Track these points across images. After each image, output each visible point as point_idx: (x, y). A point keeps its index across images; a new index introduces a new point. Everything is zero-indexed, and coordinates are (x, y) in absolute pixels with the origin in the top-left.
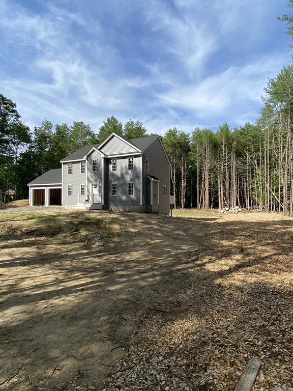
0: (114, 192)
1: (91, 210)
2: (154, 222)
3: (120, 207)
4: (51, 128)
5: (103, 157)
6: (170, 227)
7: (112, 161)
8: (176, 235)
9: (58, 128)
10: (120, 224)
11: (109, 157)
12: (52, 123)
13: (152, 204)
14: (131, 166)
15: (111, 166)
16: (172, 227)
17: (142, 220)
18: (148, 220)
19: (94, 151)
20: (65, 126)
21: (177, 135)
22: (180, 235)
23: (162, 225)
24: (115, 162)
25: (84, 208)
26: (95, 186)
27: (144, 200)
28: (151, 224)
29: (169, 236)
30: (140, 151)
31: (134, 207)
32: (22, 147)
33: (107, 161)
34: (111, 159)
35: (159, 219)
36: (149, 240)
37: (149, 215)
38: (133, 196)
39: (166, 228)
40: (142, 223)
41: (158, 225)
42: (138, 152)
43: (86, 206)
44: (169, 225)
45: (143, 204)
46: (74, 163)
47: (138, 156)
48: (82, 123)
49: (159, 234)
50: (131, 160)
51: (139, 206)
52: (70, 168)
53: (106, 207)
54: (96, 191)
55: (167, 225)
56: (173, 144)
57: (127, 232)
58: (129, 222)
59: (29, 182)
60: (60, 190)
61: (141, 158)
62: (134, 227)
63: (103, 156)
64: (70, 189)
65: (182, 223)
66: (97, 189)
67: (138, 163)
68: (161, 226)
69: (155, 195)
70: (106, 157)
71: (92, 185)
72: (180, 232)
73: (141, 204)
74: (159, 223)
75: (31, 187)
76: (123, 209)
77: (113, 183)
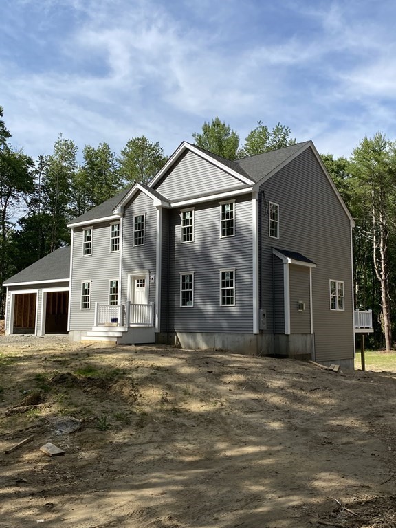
0: (187, 297)
1: (121, 344)
2: (277, 383)
3: (199, 337)
4: (74, 156)
5: (158, 207)
6: (327, 401)
7: (181, 215)
8: (332, 430)
9: (90, 154)
10: (170, 387)
11: (173, 205)
12: (76, 144)
13: (288, 331)
14: (228, 226)
15: (179, 229)
16: (334, 401)
17: (242, 378)
18: (261, 378)
19: (139, 192)
20: (106, 151)
21: (387, 154)
22: (346, 430)
23: (301, 393)
24: (188, 217)
25: (105, 340)
26: (141, 282)
27: (264, 320)
28: (268, 390)
29: (305, 432)
30: (250, 183)
31: (236, 338)
32: (14, 202)
33: (170, 215)
34: (178, 209)
35: (300, 376)
36: (221, 446)
37: (275, 362)
38: (233, 307)
39: (310, 404)
40: (240, 384)
41: (286, 395)
42: (247, 186)
43: (111, 334)
44: (325, 397)
45: (261, 331)
46: (97, 226)
47: (246, 197)
48: (144, 139)
49: (276, 425)
50: (228, 209)
51: (248, 337)
52: (88, 238)
53: (164, 339)
54: (141, 296)
55: (315, 396)
56: (374, 177)
57: (176, 412)
58: (201, 380)
59: (6, 277)
60: (65, 295)
61: (254, 202)
62: (205, 397)
63: (157, 202)
64: (87, 292)
65: (372, 390)
66: (144, 289)
67: (247, 214)
68: (296, 399)
69: (297, 307)
70: (167, 205)
71: (134, 278)
72: (350, 422)
73: (256, 331)
74: (294, 386)
75: (12, 288)
76: (207, 343)
77: (182, 274)
